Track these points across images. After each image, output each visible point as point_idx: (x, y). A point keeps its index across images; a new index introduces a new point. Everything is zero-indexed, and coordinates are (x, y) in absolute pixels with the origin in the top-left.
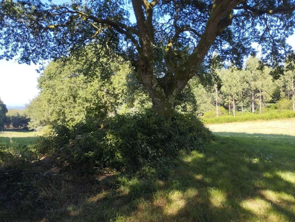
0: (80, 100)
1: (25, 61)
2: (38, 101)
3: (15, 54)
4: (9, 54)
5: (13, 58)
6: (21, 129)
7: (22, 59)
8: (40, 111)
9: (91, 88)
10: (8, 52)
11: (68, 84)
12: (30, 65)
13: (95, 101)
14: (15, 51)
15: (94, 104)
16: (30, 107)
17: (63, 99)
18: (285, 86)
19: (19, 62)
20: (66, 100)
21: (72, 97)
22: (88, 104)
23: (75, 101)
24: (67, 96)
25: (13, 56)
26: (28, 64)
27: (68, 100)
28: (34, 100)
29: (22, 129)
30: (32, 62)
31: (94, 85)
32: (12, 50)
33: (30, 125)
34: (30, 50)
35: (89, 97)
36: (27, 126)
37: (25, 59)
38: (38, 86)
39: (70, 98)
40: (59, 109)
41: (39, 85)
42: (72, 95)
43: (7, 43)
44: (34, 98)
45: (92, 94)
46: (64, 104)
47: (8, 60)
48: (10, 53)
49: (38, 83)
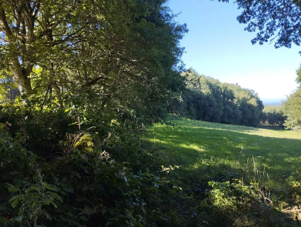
1: (284, 44)
2: (296, 96)
3: (271, 34)
4: (263, 36)
5: (268, 39)
6: (276, 126)
7: (280, 41)
8: (299, 109)
10: (262, 33)
12: (290, 47)
14: (271, 30)
16: (287, 104)
19: (277, 45)
25: (269, 37)
26: (287, 46)
28: (291, 95)
29: (278, 126)
30: (293, 44)
32: (268, 29)
33: (286, 124)
34: (290, 27)
36: (283, 124)
37: (285, 41)
43: (261, 22)
44: (292, 93)
47: (261, 44)
48: (264, 33)
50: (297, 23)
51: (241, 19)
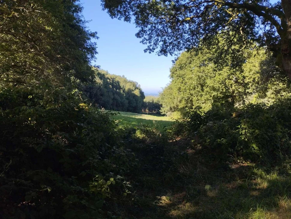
0: (208, 89)
1: (163, 54)
2: (169, 89)
3: (156, 47)
4: (151, 48)
5: (154, 51)
6: (154, 113)
7: (161, 52)
8: (171, 98)
9: (219, 77)
10: (151, 46)
11: (197, 73)
12: (167, 56)
13: (223, 90)
14: (155, 44)
15: (221, 93)
16: (163, 95)
17: (191, 88)
19: (159, 54)
20: (194, 89)
21: (200, 86)
22: (215, 93)
23: (203, 90)
24: (196, 85)
25: (154, 49)
26: (165, 55)
27: (196, 89)
28: (166, 88)
29: (155, 113)
30: (169, 54)
31: (222, 74)
32: (154, 44)
33: (162, 110)
34: (167, 43)
35: (217, 85)
36: (160, 111)
37: (164, 52)
38: (170, 75)
39: (198, 87)
40: (188, 97)
41: (171, 75)
42: (200, 84)
43: (150, 38)
44: (166, 86)
45: (220, 83)
46: (193, 92)
47: (150, 53)
48: (152, 46)
50: (171, 41)
51: (138, 35)
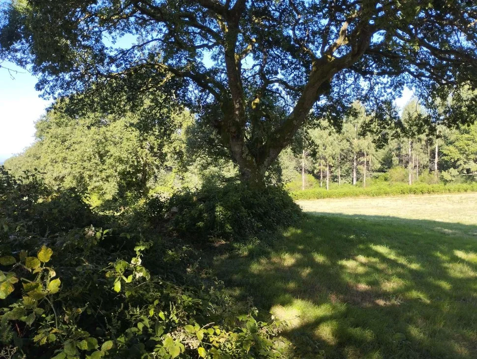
0: (111, 160)
9: (128, 144)
11: (95, 136)
13: (133, 162)
15: (131, 166)
17: (85, 158)
18: (399, 149)
20: (90, 160)
21: (97, 155)
22: (120, 168)
23: (103, 162)
24: (92, 153)
27: (92, 160)
31: (132, 139)
35: (124, 156)
38: (35, 134)
39: (95, 156)
40: (79, 172)
41: (39, 134)
42: (99, 153)
45: (129, 152)
46: (86, 164)
49: (36, 130)
